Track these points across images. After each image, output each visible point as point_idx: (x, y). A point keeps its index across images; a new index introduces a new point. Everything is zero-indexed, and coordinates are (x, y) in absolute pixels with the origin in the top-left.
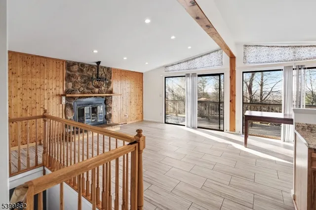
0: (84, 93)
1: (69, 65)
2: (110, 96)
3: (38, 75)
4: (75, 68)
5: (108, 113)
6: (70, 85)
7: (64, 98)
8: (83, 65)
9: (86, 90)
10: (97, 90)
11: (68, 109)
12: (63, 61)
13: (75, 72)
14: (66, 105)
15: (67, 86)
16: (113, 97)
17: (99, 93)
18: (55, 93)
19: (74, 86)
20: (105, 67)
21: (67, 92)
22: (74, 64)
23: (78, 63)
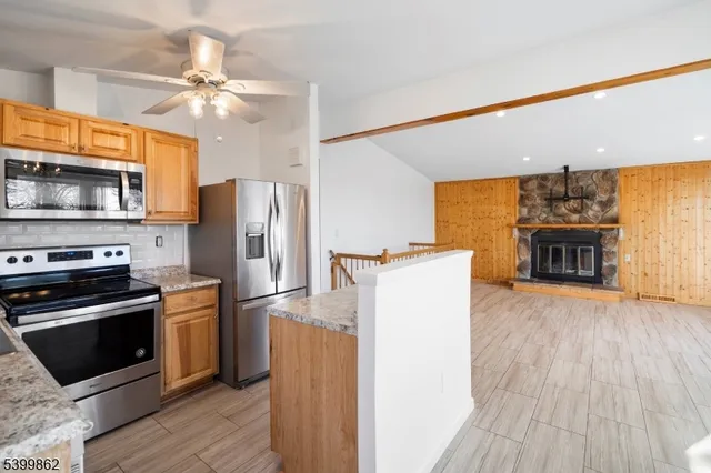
0: (548, 223)
1: (524, 181)
2: (613, 229)
3: (487, 201)
4: (532, 185)
5: (605, 264)
6: (525, 211)
7: (516, 230)
8: (544, 177)
9: (552, 218)
10: (575, 217)
11: (522, 246)
12: (515, 178)
13: (533, 190)
14: (520, 240)
15: (520, 212)
16: (621, 230)
17: (580, 223)
18: (505, 223)
19: (529, 212)
20: (597, 171)
21: (520, 221)
22: (529, 178)
23: (537, 176)
